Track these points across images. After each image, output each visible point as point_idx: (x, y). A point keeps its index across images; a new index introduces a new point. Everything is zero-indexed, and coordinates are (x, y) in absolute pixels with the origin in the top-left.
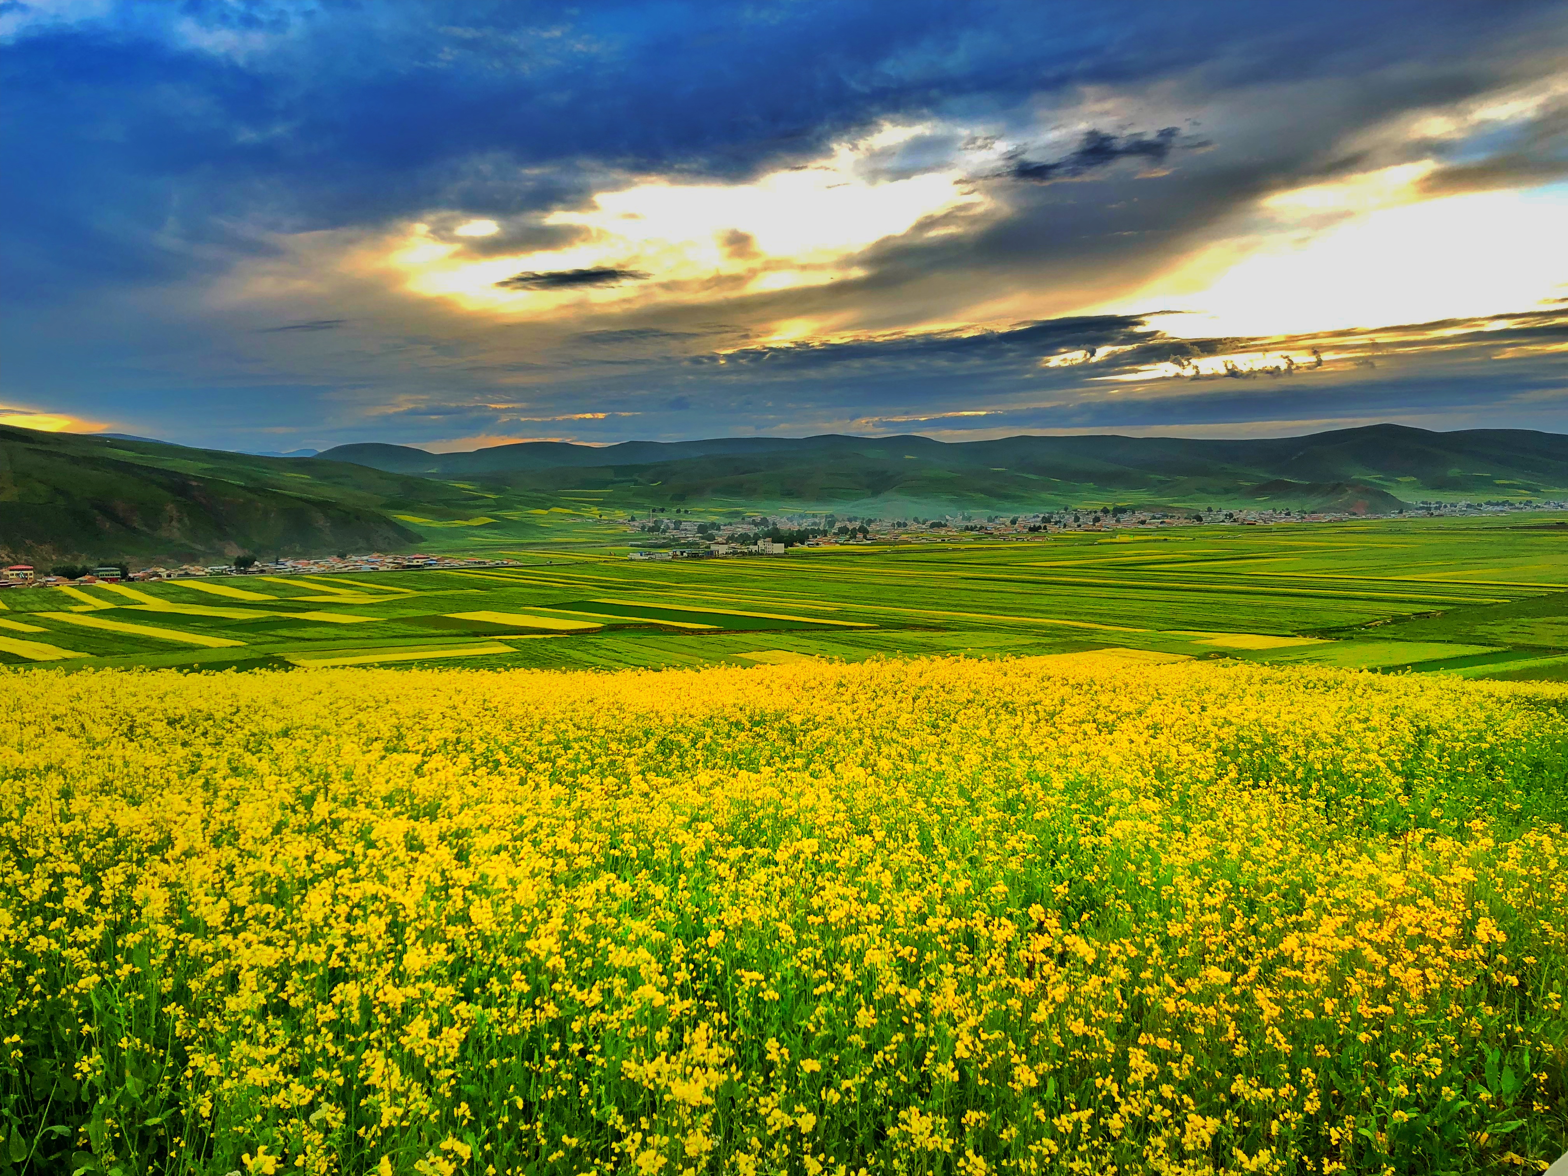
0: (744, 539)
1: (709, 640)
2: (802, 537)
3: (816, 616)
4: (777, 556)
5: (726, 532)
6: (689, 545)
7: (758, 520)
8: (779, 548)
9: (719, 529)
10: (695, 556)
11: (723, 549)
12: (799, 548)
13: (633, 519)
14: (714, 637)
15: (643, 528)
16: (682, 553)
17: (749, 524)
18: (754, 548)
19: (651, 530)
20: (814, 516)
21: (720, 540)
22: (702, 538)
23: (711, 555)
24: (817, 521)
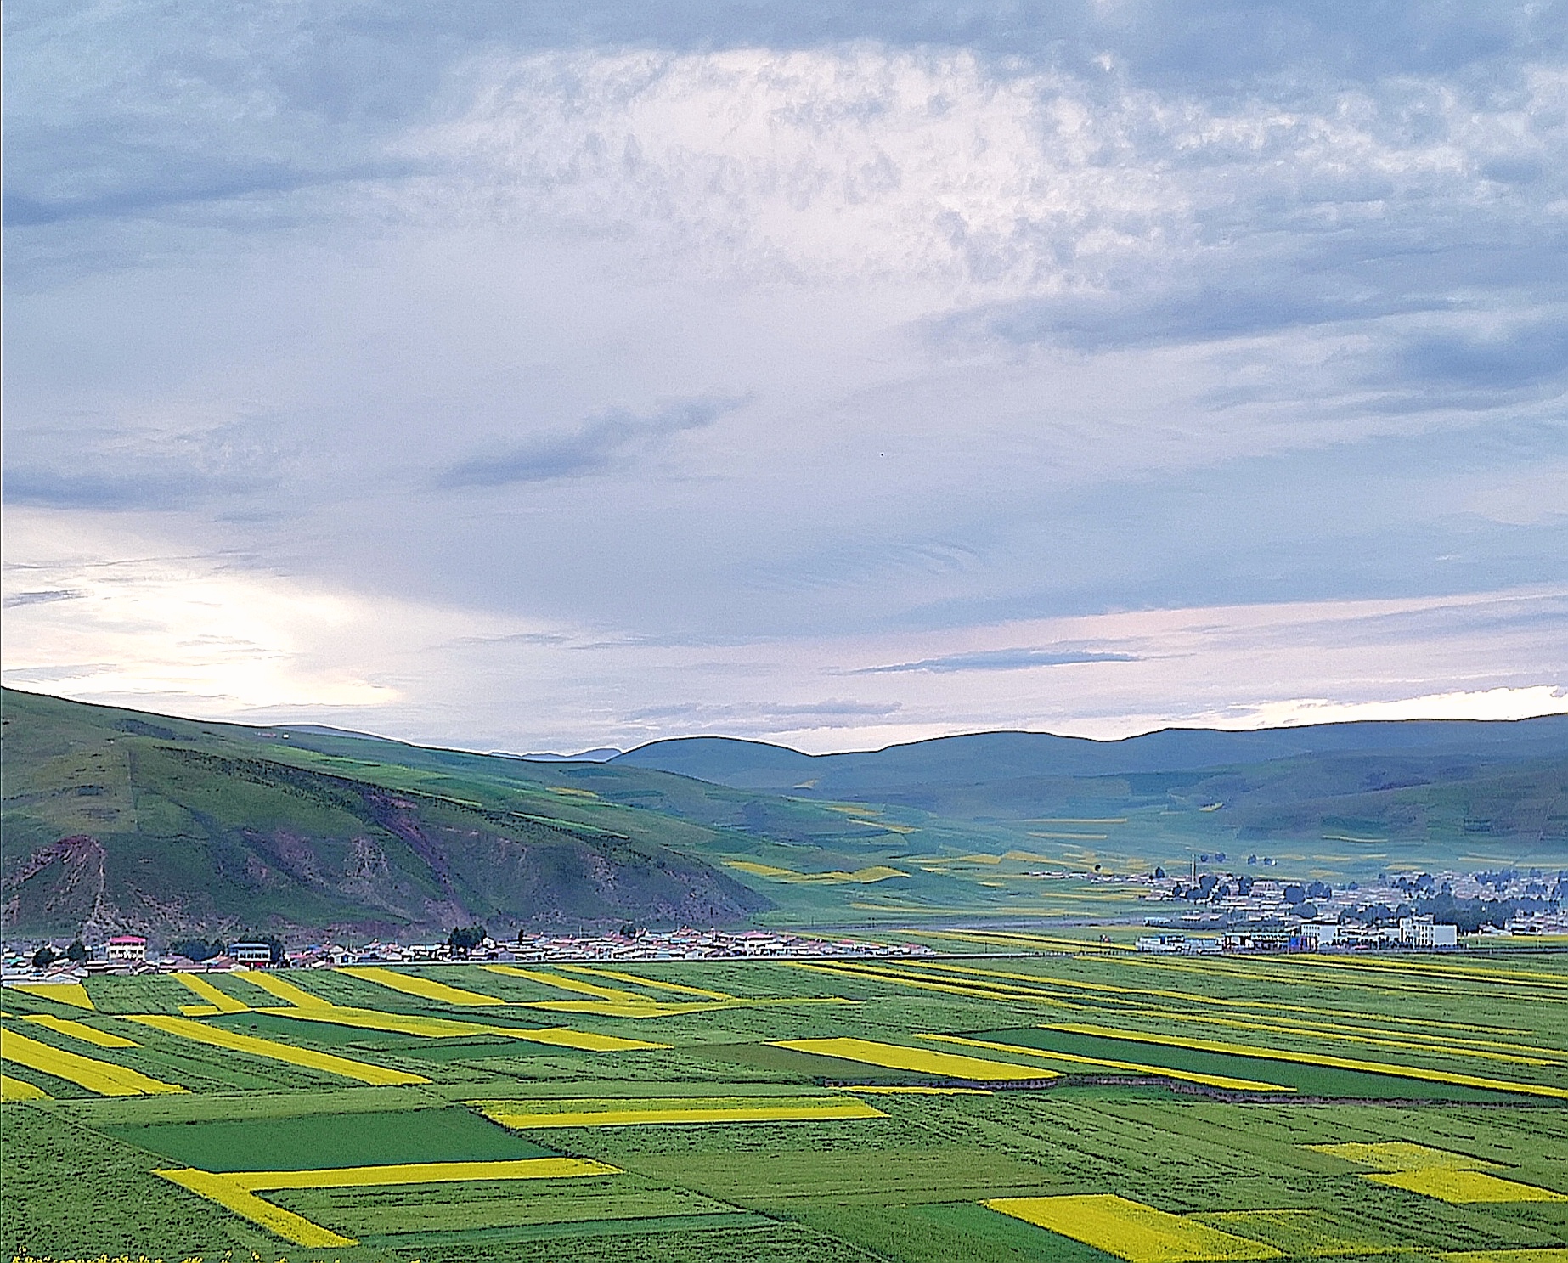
0: (1377, 916)
1: (1263, 1114)
2: (1499, 915)
3: (1501, 1077)
4: (1442, 951)
5: (1344, 899)
6: (1263, 925)
7: (1412, 878)
8: (1446, 935)
9: (1328, 895)
10: (1266, 947)
11: (1326, 935)
12: (1491, 934)
13: (1160, 874)
14: (1273, 1110)
15: (1177, 891)
16: (1243, 940)
17: (1394, 885)
18: (1391, 933)
19: (1192, 894)
20: (1534, 873)
21: (1326, 917)
22: (1290, 912)
23: (1301, 944)
24: (1539, 882)
